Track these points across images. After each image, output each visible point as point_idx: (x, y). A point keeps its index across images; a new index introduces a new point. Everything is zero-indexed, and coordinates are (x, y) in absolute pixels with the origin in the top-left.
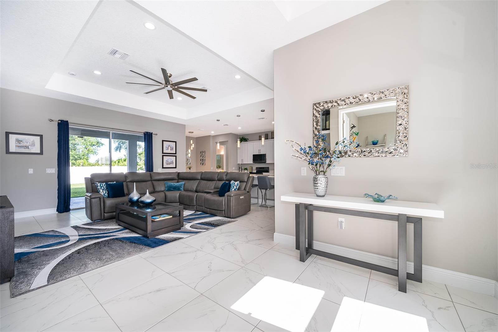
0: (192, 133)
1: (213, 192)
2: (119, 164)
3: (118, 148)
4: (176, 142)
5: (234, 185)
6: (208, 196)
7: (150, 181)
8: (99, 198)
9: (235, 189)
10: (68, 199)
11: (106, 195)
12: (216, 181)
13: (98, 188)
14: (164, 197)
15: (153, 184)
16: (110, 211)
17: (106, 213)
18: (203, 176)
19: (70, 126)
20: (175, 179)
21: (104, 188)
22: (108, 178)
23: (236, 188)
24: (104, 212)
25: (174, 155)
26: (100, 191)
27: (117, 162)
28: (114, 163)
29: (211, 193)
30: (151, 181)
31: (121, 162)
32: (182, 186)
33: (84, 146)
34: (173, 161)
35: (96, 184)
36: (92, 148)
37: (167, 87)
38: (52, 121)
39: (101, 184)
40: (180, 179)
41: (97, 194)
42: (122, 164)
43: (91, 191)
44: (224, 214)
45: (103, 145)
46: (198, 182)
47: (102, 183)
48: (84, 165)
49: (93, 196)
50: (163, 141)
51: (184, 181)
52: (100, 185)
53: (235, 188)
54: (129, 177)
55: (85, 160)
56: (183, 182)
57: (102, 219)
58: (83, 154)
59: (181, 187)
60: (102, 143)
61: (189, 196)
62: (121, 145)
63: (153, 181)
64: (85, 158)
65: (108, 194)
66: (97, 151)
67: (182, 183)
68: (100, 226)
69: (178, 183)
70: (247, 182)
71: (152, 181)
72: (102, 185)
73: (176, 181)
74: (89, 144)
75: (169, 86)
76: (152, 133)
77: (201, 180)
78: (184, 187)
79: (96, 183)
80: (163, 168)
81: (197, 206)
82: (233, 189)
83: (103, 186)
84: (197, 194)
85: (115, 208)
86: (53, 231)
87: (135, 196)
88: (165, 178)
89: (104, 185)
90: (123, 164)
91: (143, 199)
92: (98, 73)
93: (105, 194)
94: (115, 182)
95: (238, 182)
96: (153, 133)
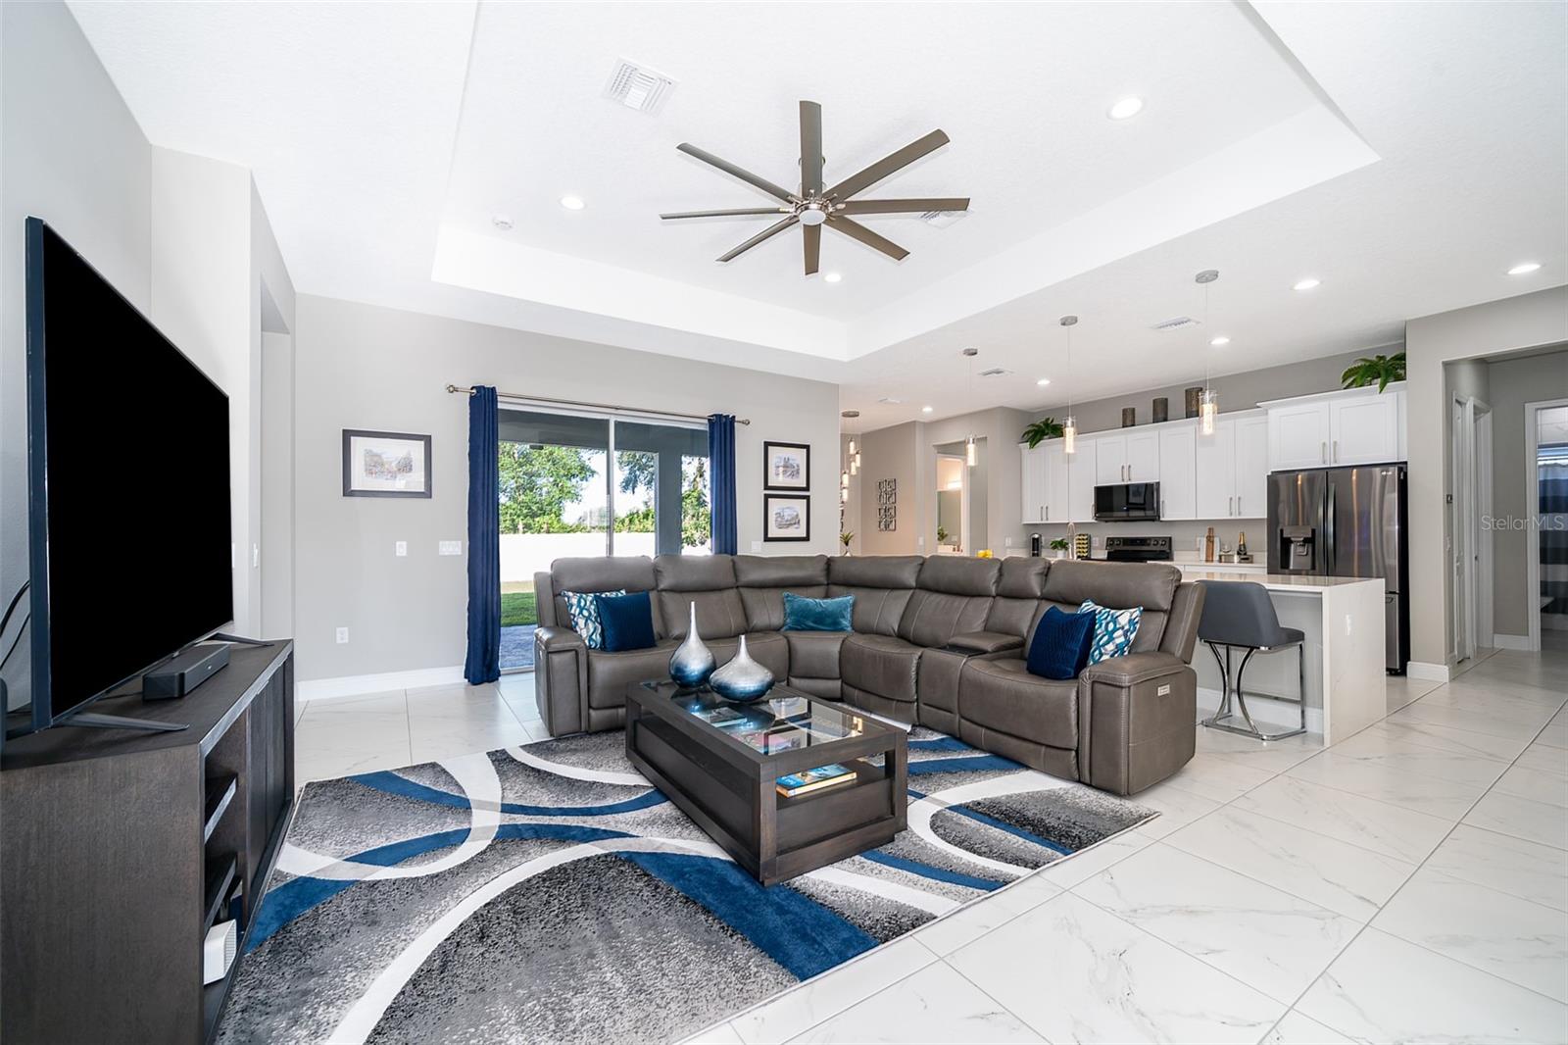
0: (856, 415)
1: (994, 652)
2: (632, 526)
3: (630, 484)
4: (807, 447)
5: (1111, 627)
6: (977, 668)
7: (732, 588)
8: (574, 652)
9: (1119, 648)
10: (493, 639)
11: (597, 638)
12: (991, 599)
13: (573, 612)
14: (787, 655)
15: (742, 601)
16: (608, 703)
17: (594, 709)
18: (927, 575)
19: (500, 406)
20: (819, 585)
21: (590, 614)
22: (603, 578)
23: (1122, 639)
24: (590, 707)
25: (802, 493)
26: (577, 624)
27: (627, 521)
28: (620, 525)
29: (984, 652)
30: (735, 590)
31: (636, 521)
32: (845, 613)
33: (551, 480)
34: (797, 515)
35: (566, 599)
36: (569, 484)
37: (807, 208)
38: (456, 390)
39: (581, 597)
40: (836, 584)
41: (570, 635)
42: (638, 526)
43: (550, 622)
44: (1074, 767)
45: (595, 475)
46: (908, 597)
47: (584, 596)
48: (551, 530)
49: (553, 646)
50: (767, 444)
51: (853, 590)
52: (579, 602)
53: (1118, 641)
54: (665, 574)
55: (553, 515)
56: (848, 595)
57: (583, 730)
58: (548, 500)
59: (844, 617)
60: (593, 468)
61: (887, 661)
62: (638, 473)
63: (742, 590)
64: (554, 510)
65: (602, 635)
66: (581, 493)
67: (845, 599)
68: (573, 764)
69: (829, 601)
70: (1170, 613)
71: (737, 587)
72: (582, 604)
73: (821, 590)
74: (562, 472)
75: (814, 206)
76: (734, 417)
77: (917, 591)
78: (852, 616)
79: (565, 596)
80: (767, 539)
81: (922, 705)
82: (1110, 647)
83: (585, 604)
84: (919, 652)
85: (624, 693)
86: (434, 765)
87: (694, 657)
88: (782, 579)
89: (591, 603)
90: (642, 527)
91: (723, 676)
92: (573, 203)
93: (594, 637)
94: (623, 592)
95: (1136, 612)
96: (736, 419)
